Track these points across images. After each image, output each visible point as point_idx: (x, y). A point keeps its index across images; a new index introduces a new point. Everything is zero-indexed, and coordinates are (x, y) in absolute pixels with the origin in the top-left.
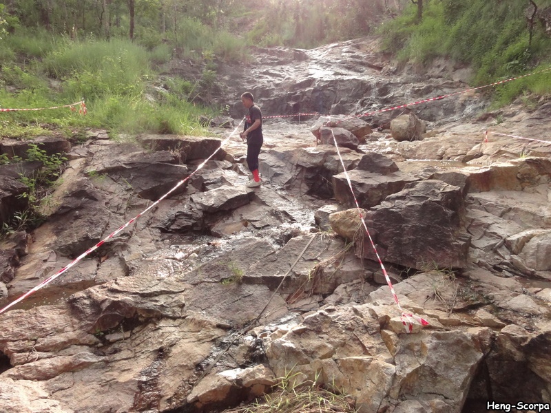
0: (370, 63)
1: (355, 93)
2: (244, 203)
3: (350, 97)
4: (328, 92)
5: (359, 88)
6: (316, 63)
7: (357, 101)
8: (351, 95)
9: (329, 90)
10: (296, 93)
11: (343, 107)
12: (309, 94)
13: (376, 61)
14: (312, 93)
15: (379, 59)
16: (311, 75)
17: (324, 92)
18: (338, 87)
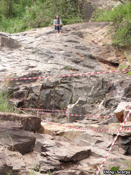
0: (102, 57)
1: (95, 92)
2: (85, 157)
3: (90, 96)
4: (61, 89)
5: (100, 87)
6: (33, 53)
7: (100, 102)
8: (90, 94)
9: (62, 87)
10: (18, 89)
11: (83, 109)
12: (37, 91)
13: (110, 56)
14: (41, 90)
15: (113, 53)
16: (33, 67)
17: (57, 89)
18: (74, 84)
